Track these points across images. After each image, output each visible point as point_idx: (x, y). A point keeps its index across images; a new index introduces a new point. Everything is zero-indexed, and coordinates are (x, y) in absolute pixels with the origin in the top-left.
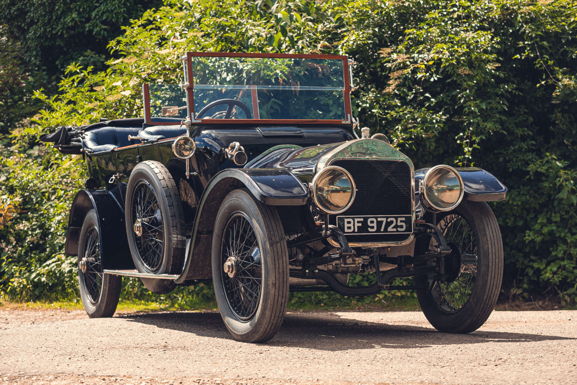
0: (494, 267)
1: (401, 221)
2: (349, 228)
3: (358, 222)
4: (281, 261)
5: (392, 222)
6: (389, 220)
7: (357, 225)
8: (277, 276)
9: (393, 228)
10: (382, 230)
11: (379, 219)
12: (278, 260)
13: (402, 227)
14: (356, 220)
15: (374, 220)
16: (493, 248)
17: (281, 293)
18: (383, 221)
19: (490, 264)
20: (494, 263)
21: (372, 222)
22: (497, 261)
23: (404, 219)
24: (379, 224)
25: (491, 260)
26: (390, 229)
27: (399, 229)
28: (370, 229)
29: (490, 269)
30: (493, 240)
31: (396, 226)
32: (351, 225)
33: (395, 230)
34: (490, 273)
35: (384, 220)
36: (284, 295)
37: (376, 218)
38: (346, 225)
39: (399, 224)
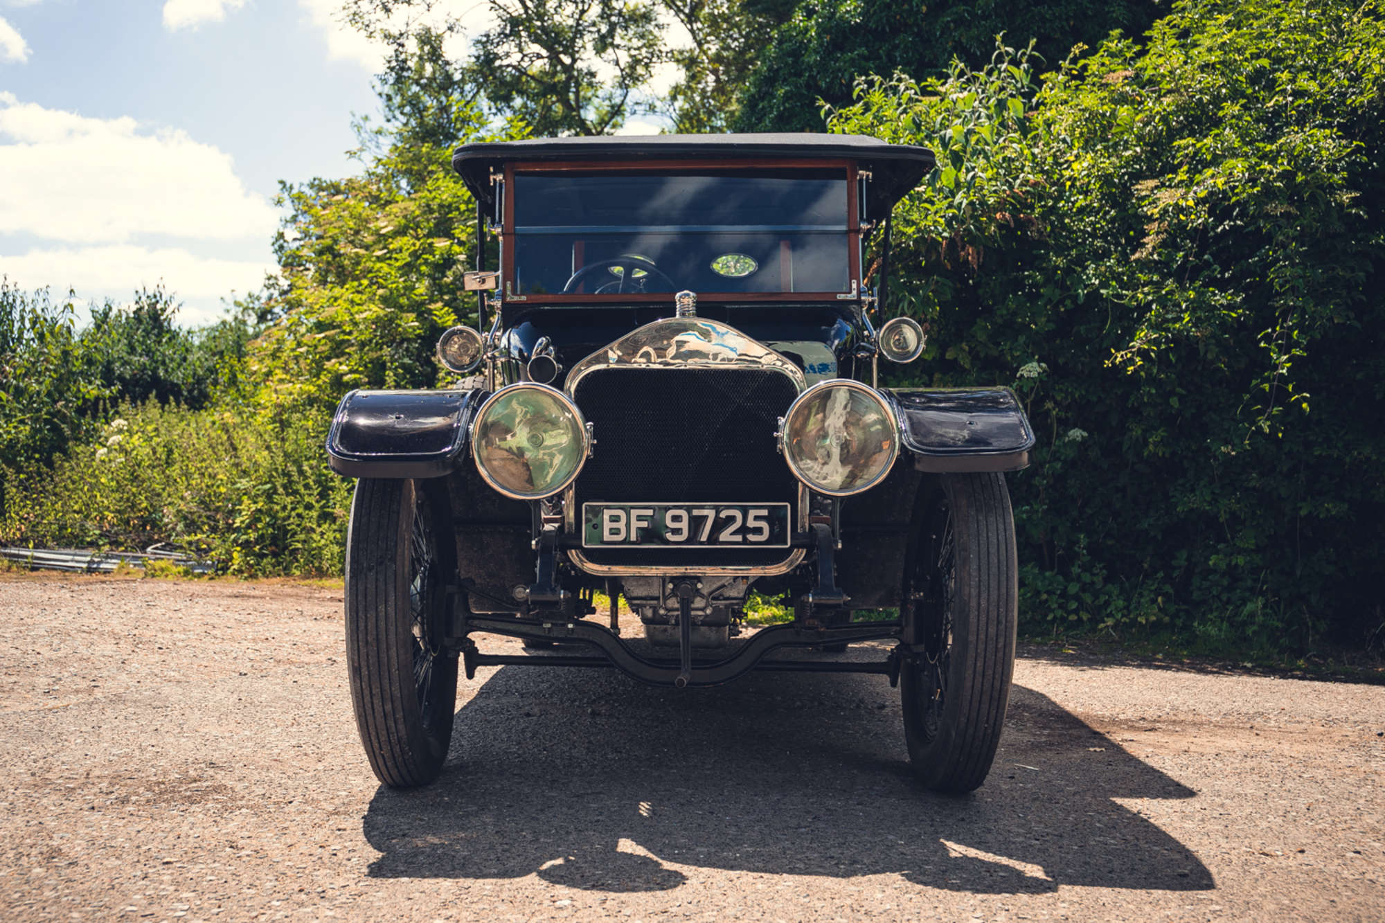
0: (981, 646)
1: (757, 518)
2: (615, 532)
3: (640, 518)
4: (372, 614)
5: (731, 519)
6: (723, 515)
7: (635, 524)
8: (363, 651)
9: (734, 533)
10: (704, 538)
11: (695, 512)
12: (366, 611)
13: (758, 531)
14: (634, 513)
15: (683, 513)
16: (984, 595)
17: (376, 691)
18: (706, 517)
19: (972, 638)
20: (982, 637)
21: (676, 519)
22: (992, 631)
23: (765, 513)
24: (696, 523)
25: (973, 628)
26: (725, 536)
27: (751, 537)
28: (669, 536)
29: (971, 653)
30: (984, 577)
31: (744, 530)
32: (622, 525)
33: (739, 538)
34: (970, 662)
35: (711, 514)
36: (388, 696)
37: (689, 509)
38: (607, 525)
39: (751, 523)
